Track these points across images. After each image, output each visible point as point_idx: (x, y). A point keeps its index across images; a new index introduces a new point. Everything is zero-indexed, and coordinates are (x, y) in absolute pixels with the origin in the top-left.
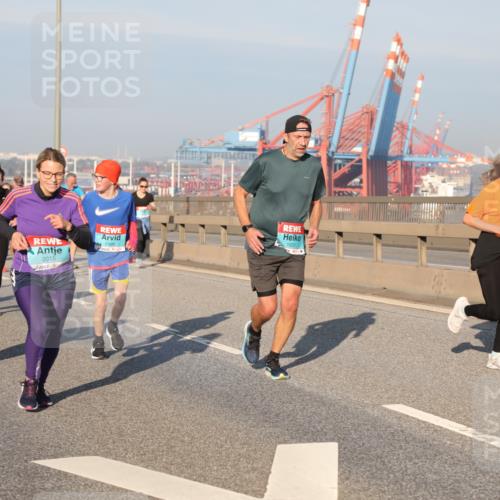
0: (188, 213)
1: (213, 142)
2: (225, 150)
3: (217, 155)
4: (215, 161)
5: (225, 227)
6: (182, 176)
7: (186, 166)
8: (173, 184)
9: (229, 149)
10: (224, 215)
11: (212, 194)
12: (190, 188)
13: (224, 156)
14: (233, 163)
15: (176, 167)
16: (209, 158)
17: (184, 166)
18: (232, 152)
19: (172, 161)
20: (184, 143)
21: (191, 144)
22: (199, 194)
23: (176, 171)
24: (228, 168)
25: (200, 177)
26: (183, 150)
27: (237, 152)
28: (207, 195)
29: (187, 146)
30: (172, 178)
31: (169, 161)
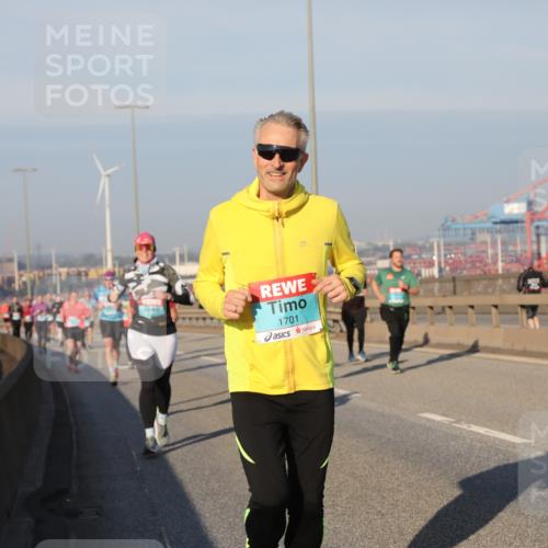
0: (455, 293)
1: (477, 217)
2: (489, 225)
3: (482, 230)
4: (480, 237)
5: (496, 307)
6: (445, 255)
7: (450, 245)
8: (436, 264)
9: (496, 223)
10: (493, 292)
11: (479, 272)
12: (455, 266)
13: (489, 231)
14: (499, 238)
15: (439, 246)
16: (473, 234)
17: (447, 245)
18: (498, 226)
19: (435, 241)
20: (446, 221)
21: (454, 220)
22: (465, 272)
23: (439, 250)
24: (494, 243)
25: (465, 254)
26: (445, 228)
27: (503, 226)
28: (473, 273)
29: (449, 223)
30: (435, 258)
31: (432, 240)
